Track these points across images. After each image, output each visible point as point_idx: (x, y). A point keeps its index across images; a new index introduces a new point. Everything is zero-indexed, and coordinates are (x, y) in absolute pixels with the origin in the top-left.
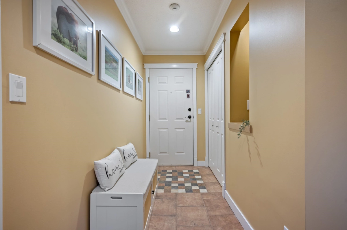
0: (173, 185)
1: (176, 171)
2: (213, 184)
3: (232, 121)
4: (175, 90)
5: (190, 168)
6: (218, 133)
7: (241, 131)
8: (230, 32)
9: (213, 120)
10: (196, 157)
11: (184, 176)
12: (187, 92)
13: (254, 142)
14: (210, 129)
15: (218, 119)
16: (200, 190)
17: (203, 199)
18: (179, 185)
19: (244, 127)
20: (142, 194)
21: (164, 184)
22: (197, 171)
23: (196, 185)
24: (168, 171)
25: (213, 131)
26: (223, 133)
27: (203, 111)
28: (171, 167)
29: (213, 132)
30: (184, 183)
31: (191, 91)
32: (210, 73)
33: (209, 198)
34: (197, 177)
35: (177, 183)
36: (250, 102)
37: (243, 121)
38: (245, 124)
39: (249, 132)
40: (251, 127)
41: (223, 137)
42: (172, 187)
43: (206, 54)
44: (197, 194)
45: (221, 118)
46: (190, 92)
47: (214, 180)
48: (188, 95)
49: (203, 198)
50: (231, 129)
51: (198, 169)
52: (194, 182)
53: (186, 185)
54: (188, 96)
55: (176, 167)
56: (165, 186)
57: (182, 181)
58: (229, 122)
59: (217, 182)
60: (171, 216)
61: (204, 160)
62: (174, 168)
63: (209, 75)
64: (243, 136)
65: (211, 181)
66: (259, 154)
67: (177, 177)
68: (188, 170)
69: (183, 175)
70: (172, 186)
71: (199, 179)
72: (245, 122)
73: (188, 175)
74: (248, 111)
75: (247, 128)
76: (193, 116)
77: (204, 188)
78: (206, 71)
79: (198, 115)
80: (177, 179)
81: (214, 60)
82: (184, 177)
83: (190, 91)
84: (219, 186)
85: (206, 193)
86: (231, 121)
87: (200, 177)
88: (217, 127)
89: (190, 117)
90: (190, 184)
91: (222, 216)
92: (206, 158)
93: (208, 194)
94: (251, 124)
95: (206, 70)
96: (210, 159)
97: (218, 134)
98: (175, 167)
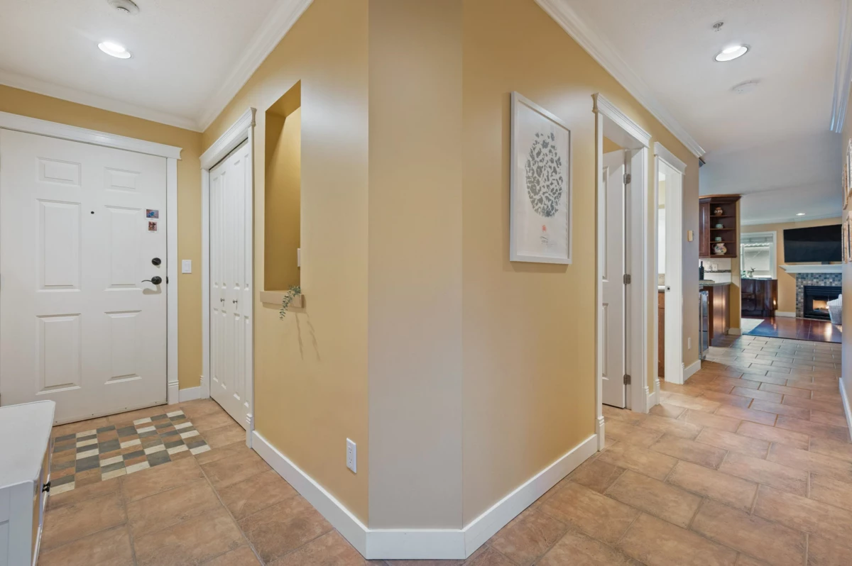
0: (103, 463)
1: (111, 428)
2: (225, 429)
3: (268, 287)
4: (108, 206)
5: (157, 412)
6: (235, 314)
7: (286, 306)
8: (266, 112)
9: (225, 287)
10: (174, 381)
11: (140, 434)
12: (148, 216)
13: (308, 323)
14: (215, 309)
15: (237, 285)
16: (191, 450)
17: (201, 466)
18: (125, 457)
19: (291, 299)
20: (28, 483)
21: (73, 470)
22: (180, 413)
23: (181, 442)
24: (79, 435)
25: (224, 312)
26: (250, 314)
27: (197, 266)
28: (89, 422)
29: (224, 315)
30: (141, 449)
31: (162, 214)
32: (216, 179)
33: (216, 459)
34: (178, 427)
35: (118, 454)
36: (302, 252)
37: (289, 287)
38: (293, 292)
39: (300, 306)
40: (303, 296)
41: (249, 322)
42: (103, 467)
43: (205, 131)
44: (184, 461)
45: (245, 281)
46: (157, 217)
47: (225, 422)
48: (150, 223)
49: (201, 464)
50: (266, 304)
51: (182, 409)
52: (175, 438)
53: (148, 451)
54: (152, 226)
55: (110, 417)
56: (77, 471)
57: (136, 446)
58: (263, 290)
59: (234, 422)
60: (113, 528)
61: (198, 383)
62: (103, 423)
63: (212, 183)
64: (289, 314)
65: (218, 426)
66: (315, 342)
67: (117, 440)
68: (152, 418)
69: (136, 433)
70: (102, 465)
71: (185, 430)
72: (294, 290)
73: (152, 428)
74: (299, 268)
75: (297, 299)
76: (167, 278)
77: (203, 443)
78: (205, 174)
79: (181, 275)
80: (119, 444)
81: (228, 154)
82: (140, 436)
83: (158, 214)
84: (239, 429)
85: (209, 451)
86: (266, 289)
87: (189, 424)
88: (234, 302)
89: (156, 281)
90: (163, 446)
91: (248, 480)
92: (204, 377)
93: (214, 450)
94: (303, 292)
95: (206, 170)
96: (215, 379)
97: (237, 318)
98: (104, 419)
